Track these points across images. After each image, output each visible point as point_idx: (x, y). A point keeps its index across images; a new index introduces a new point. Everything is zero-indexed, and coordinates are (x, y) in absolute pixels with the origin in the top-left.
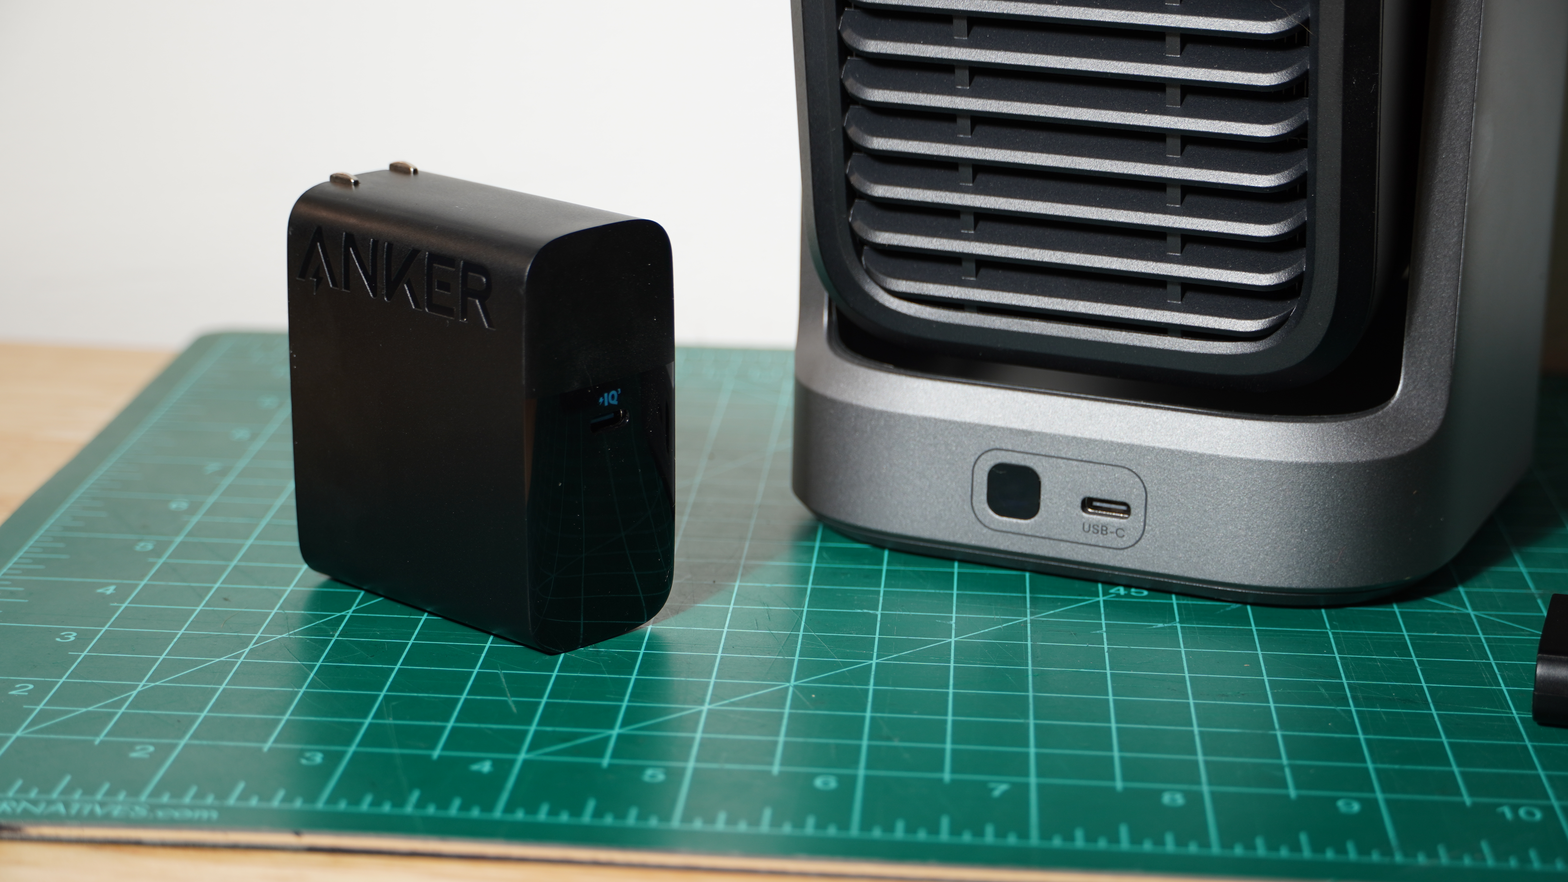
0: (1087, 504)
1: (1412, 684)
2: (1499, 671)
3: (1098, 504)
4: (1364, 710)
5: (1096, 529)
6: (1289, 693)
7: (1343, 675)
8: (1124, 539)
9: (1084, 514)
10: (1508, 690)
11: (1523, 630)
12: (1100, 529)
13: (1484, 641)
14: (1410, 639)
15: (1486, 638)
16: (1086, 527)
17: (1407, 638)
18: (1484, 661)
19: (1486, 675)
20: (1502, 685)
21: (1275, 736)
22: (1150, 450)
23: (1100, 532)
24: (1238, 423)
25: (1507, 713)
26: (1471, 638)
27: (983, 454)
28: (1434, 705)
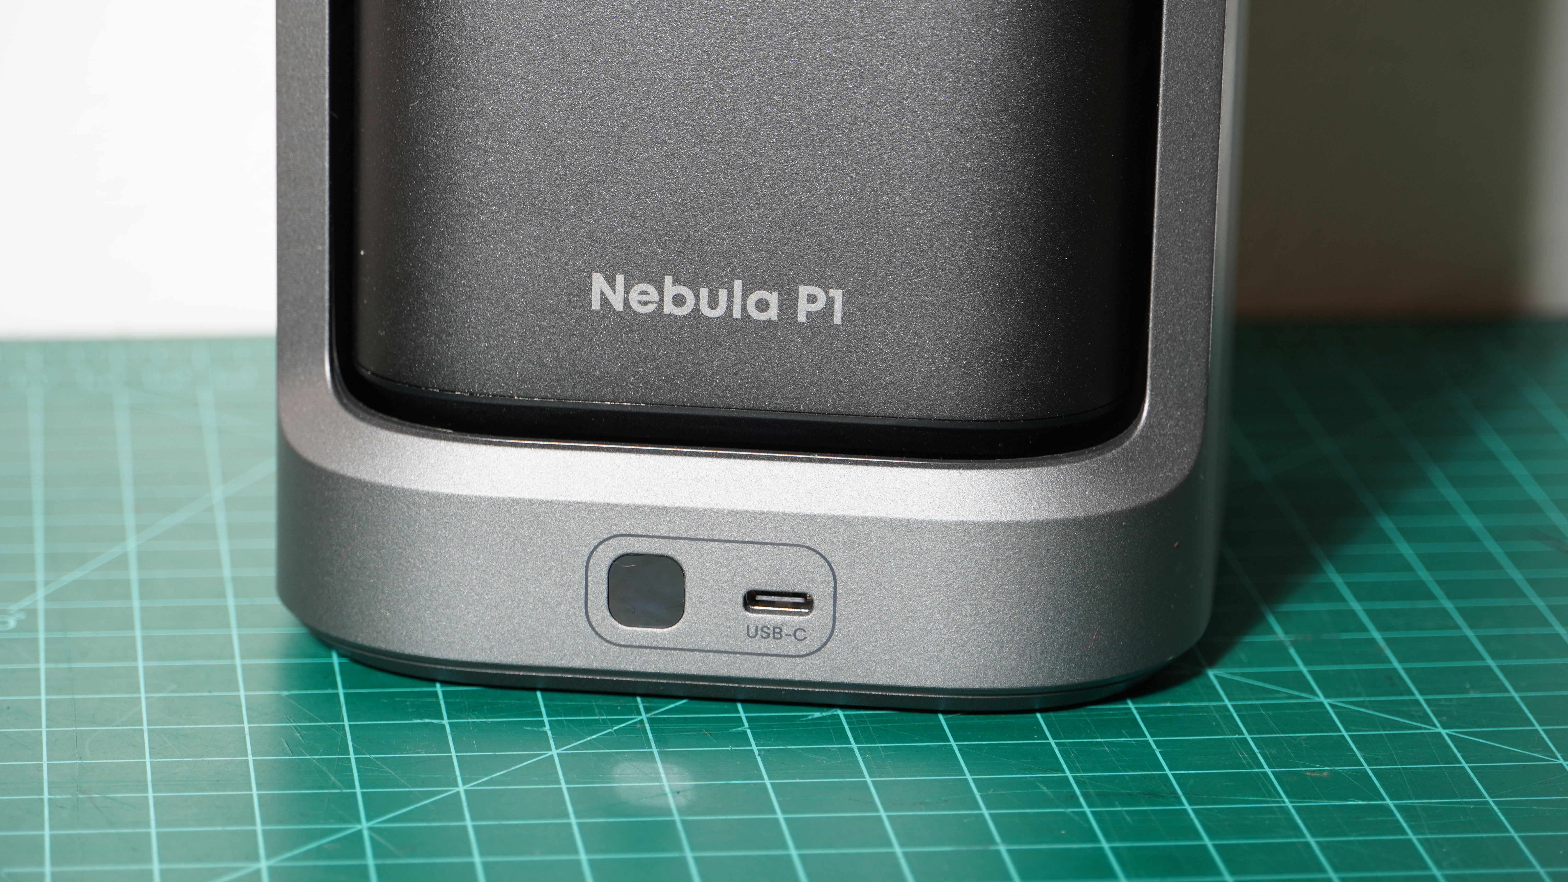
0: (751, 599)
1: (1154, 773)
2: (1258, 749)
3: (765, 598)
4: (1101, 811)
5: (765, 632)
6: (1003, 794)
7: (1065, 766)
8: (807, 641)
9: (750, 615)
10: (1273, 772)
11: (1278, 692)
12: (771, 631)
13: (1232, 709)
14: (1140, 713)
15: (1233, 706)
16: (752, 632)
17: (1135, 712)
18: (1237, 736)
19: (1242, 754)
20: (1265, 766)
21: (998, 852)
22: (836, 520)
23: (771, 636)
24: (954, 474)
25: (1278, 802)
26: (1215, 707)
27: (601, 543)
28: (1186, 798)
